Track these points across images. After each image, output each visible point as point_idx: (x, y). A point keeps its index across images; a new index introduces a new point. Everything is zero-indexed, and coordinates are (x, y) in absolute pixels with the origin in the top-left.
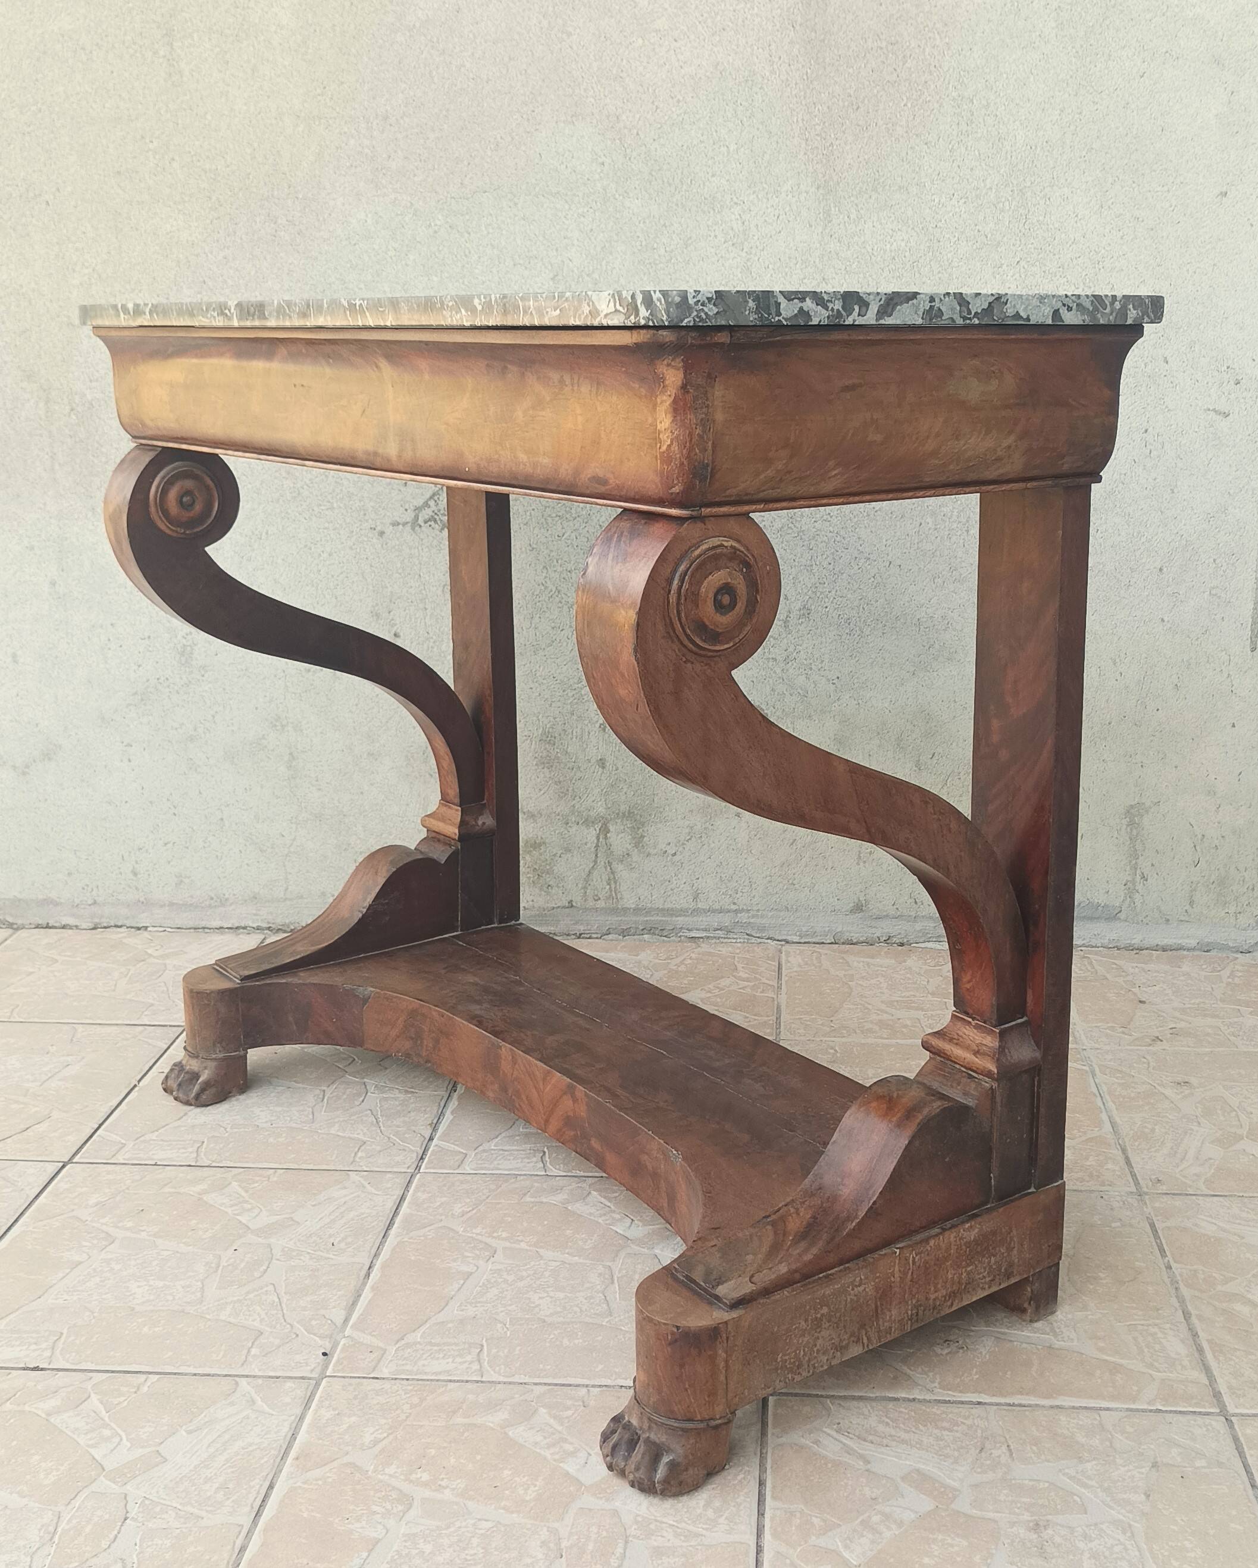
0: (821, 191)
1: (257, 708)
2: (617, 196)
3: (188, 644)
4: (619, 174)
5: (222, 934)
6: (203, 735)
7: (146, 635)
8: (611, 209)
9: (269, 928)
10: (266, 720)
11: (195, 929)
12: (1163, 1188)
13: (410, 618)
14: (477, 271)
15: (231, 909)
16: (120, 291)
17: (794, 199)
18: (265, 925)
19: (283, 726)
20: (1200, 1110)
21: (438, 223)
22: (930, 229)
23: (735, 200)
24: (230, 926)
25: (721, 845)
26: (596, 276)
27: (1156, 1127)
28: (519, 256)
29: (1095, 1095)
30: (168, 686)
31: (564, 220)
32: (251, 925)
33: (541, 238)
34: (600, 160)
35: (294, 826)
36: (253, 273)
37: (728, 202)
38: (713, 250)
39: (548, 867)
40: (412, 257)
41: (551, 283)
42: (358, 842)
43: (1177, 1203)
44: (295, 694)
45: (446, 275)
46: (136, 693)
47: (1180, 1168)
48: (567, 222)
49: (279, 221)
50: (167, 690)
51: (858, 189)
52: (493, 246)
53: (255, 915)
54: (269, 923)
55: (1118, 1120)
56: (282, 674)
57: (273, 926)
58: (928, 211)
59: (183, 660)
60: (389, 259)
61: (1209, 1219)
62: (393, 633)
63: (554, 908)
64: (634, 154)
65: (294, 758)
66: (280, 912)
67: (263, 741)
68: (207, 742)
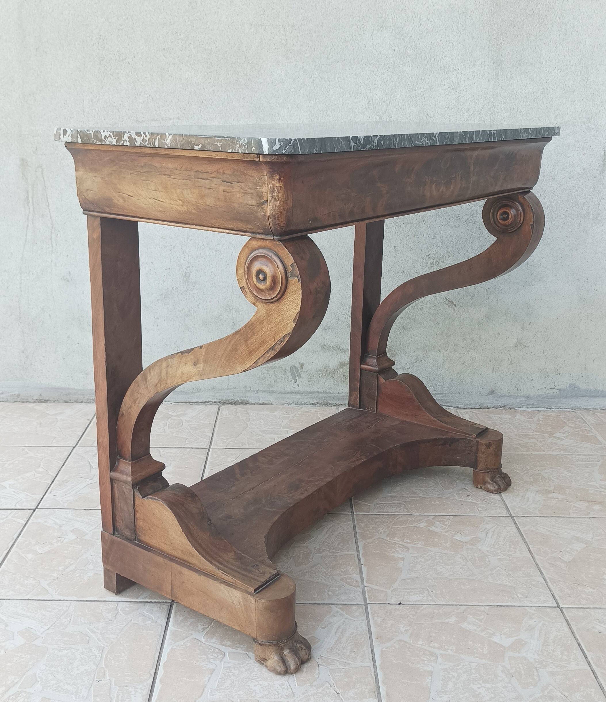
0: (495, 65)
1: (218, 302)
2: (400, 65)
3: (188, 272)
4: (401, 55)
5: (199, 405)
6: (193, 314)
7: (168, 267)
8: (397, 71)
9: (219, 402)
10: (223, 307)
11: (185, 403)
14: (332, 99)
15: (202, 393)
16: (162, 106)
17: (482, 68)
18: (218, 401)
19: (230, 310)
21: (315, 76)
22: (544, 83)
23: (455, 68)
24: (202, 401)
25: (431, 364)
26: (388, 102)
28: (353, 92)
30: (177, 291)
31: (374, 76)
32: (211, 401)
33: (363, 84)
34: (393, 48)
36: (226, 98)
37: (451, 69)
38: (443, 91)
40: (302, 92)
41: (367, 105)
44: (237, 295)
45: (318, 100)
46: (162, 294)
48: (375, 77)
49: (240, 74)
50: (177, 293)
51: (512, 64)
52: (341, 88)
53: (214, 396)
54: (219, 400)
57: (222, 401)
58: (543, 75)
59: (185, 279)
60: (291, 93)
64: (409, 46)
66: (225, 395)
67: (221, 317)
68: (194, 317)
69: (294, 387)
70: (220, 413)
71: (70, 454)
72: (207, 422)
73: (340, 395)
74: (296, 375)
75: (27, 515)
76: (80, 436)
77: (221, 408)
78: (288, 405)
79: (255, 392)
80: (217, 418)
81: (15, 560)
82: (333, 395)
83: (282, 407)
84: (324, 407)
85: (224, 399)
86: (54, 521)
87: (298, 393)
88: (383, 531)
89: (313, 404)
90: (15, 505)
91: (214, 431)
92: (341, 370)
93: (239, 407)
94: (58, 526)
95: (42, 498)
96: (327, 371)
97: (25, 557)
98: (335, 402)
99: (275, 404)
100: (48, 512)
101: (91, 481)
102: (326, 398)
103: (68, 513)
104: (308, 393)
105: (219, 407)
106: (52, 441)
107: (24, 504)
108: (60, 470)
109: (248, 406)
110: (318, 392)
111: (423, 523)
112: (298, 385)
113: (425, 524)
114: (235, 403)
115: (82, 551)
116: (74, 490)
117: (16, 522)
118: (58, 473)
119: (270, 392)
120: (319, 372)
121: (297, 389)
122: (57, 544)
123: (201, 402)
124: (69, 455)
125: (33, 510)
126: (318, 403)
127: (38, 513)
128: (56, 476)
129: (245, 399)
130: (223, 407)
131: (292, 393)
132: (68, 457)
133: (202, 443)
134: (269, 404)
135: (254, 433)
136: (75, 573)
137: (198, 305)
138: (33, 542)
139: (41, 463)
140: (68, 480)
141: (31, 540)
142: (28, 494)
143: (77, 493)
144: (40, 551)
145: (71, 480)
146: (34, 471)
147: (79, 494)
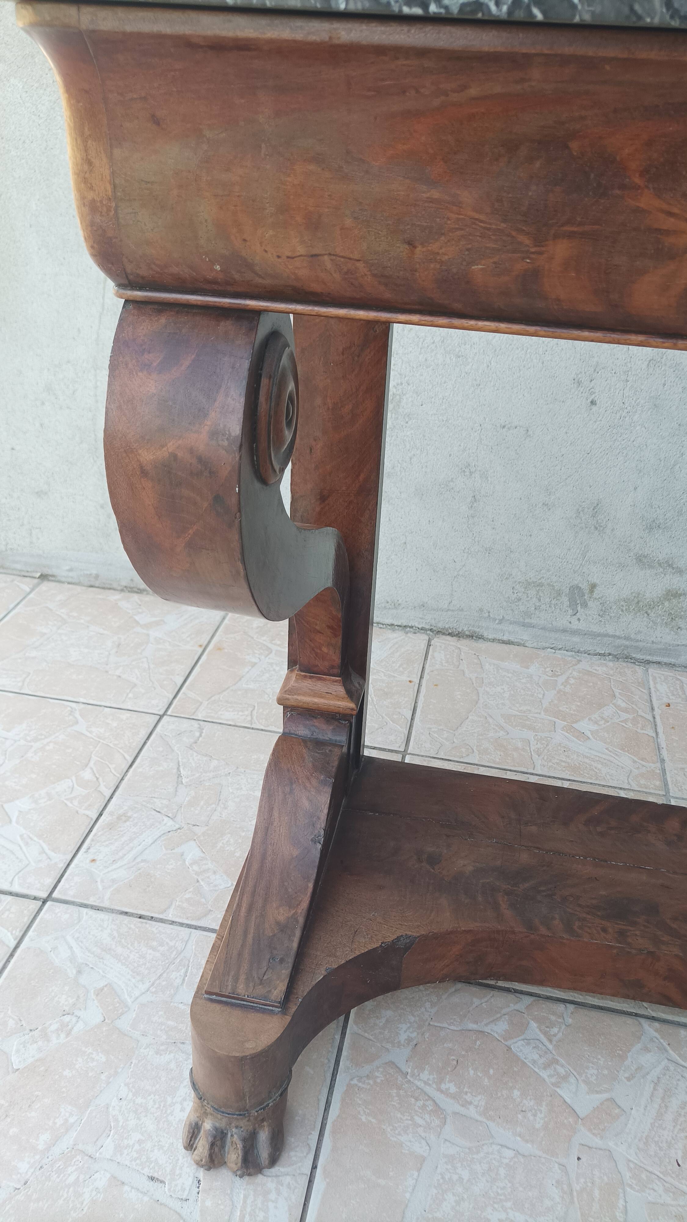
1: (450, 455)
3: (398, 393)
6: (399, 473)
9: (431, 630)
10: (457, 466)
13: (610, 388)
15: (402, 611)
18: (428, 627)
19: (471, 473)
24: (400, 624)
32: (417, 625)
35: (466, 555)
39: (682, 613)
42: (519, 573)
44: (487, 446)
53: (422, 618)
54: (431, 626)
56: (479, 428)
57: (435, 628)
62: (589, 401)
63: (678, 645)
65: (475, 501)
66: (442, 619)
67: (451, 483)
68: (402, 479)
69: (570, 622)
70: (429, 657)
71: (151, 734)
72: (405, 678)
73: (655, 646)
74: (578, 602)
75: (26, 919)
76: (179, 686)
77: (432, 642)
78: (554, 651)
79: (497, 621)
80: (423, 668)
82: (641, 644)
83: (542, 653)
84: (622, 664)
85: (440, 625)
86: (71, 948)
87: (575, 632)
89: (600, 654)
90: (11, 883)
91: (416, 702)
92: (667, 604)
93: (465, 645)
94: (75, 971)
95: (69, 865)
96: (638, 602)
98: (642, 657)
99: (531, 646)
100: (67, 916)
101: (170, 823)
102: (627, 647)
104: (594, 635)
105: (429, 641)
106: (127, 695)
107: (29, 880)
108: (122, 779)
109: (481, 645)
110: (614, 636)
112: (579, 620)
114: (458, 635)
115: (103, 1077)
116: (132, 848)
118: (117, 787)
119: (524, 625)
120: (623, 603)
121: (575, 625)
122: (59, 1036)
123: (397, 626)
124: (148, 738)
125: (41, 902)
126: (610, 654)
127: (47, 916)
128: (111, 797)
129: (477, 630)
130: (436, 641)
131: (564, 631)
132: (145, 743)
134: (519, 645)
135: (491, 720)
137: (411, 459)
138: (11, 1023)
139: (93, 756)
140: (129, 815)
141: (9, 1012)
142: (45, 847)
143: (135, 858)
144: (16, 1062)
145: (135, 815)
146: (74, 778)
147: (138, 863)
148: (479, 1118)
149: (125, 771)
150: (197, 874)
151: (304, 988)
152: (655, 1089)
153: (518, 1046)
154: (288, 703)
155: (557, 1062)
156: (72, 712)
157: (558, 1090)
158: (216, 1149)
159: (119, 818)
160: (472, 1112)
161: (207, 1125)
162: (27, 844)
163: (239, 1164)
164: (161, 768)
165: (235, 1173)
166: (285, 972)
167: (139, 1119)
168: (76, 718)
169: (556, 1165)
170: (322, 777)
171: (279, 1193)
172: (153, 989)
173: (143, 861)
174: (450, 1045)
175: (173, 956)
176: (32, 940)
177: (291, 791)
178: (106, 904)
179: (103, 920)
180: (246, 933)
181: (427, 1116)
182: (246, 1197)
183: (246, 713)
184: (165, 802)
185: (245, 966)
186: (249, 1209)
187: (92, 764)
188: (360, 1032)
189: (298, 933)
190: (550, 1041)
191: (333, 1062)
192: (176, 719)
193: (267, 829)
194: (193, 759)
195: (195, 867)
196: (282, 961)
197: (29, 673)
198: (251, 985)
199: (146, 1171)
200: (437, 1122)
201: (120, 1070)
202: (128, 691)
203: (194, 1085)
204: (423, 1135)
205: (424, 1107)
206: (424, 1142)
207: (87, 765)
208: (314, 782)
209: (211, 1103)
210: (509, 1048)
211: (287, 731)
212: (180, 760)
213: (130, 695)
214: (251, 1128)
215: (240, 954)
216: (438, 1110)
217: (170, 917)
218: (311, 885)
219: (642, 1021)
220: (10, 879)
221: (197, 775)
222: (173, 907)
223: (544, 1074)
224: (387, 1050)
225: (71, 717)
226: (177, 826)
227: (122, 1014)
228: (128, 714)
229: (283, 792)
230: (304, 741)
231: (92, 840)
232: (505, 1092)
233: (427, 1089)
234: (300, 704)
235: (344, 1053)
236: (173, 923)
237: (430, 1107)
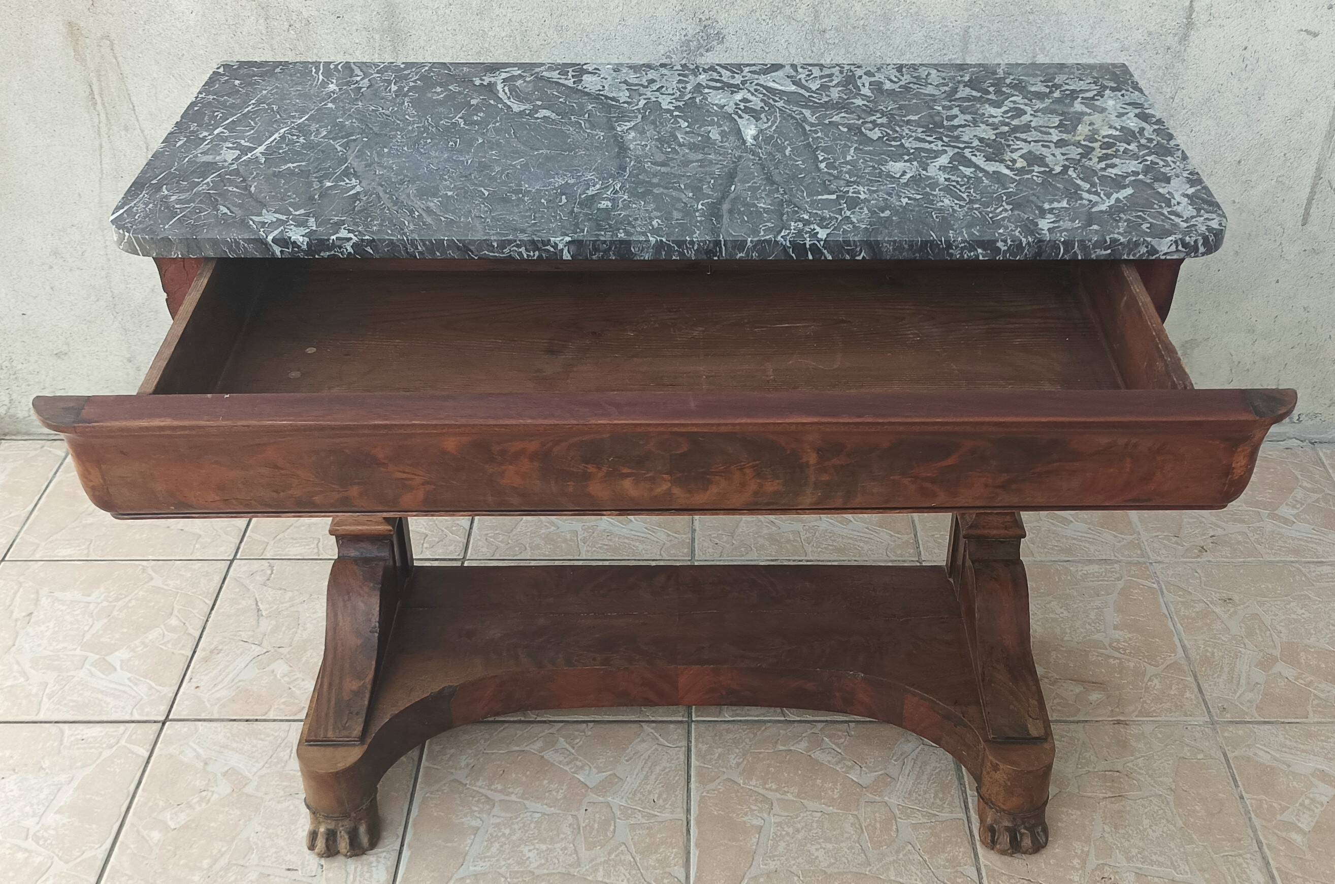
12: (1228, 717)
20: (1244, 630)
27: (1215, 650)
29: (1166, 616)
43: (1241, 732)
47: (1238, 694)
55: (1186, 642)
61: (1264, 748)
71: (225, 578)
75: (152, 736)
76: (243, 530)
81: (132, 846)
86: (195, 750)
88: (735, 762)
90: (132, 713)
94: (202, 764)
95: (176, 696)
97: (148, 838)
100: (186, 729)
101: (259, 648)
103: (219, 730)
106: (194, 546)
107: (146, 710)
108: (207, 621)
111: (802, 743)
113: (807, 745)
115: (241, 822)
116: (229, 673)
117: (132, 752)
118: (204, 628)
122: (200, 805)
124: (223, 582)
125: (160, 724)
127: (169, 732)
128: (201, 637)
132: (221, 587)
133: (452, 548)
136: (230, 874)
138: (161, 803)
139: (175, 605)
140: (220, 648)
141: (158, 797)
142: (153, 684)
143: (233, 680)
144: (172, 825)
145: (226, 647)
146: (162, 626)
147: (236, 683)
148: (518, 800)
149: (208, 613)
150: (289, 683)
151: (376, 728)
152: (645, 763)
153: (549, 755)
154: (338, 533)
155: (577, 759)
156: (144, 570)
157: (576, 775)
158: (331, 843)
159: (211, 652)
160: (513, 798)
161: (322, 830)
162: (136, 684)
163: (348, 848)
164: (241, 606)
165: (346, 855)
166: (361, 720)
167: (273, 840)
168: (149, 574)
169: (570, 816)
170: (372, 585)
171: (378, 862)
172: (267, 765)
173: (240, 681)
174: (499, 763)
175: (279, 742)
176: (161, 750)
177: (349, 599)
178: (216, 716)
179: (216, 728)
180: (329, 701)
181: (481, 806)
182: (356, 869)
183: (312, 546)
184: (250, 633)
185: (331, 721)
186: (359, 873)
187: (175, 612)
188: (431, 765)
189: (367, 695)
190: (573, 748)
191: (411, 786)
192: (247, 561)
193: (335, 629)
194: (269, 594)
195: (286, 679)
196: (357, 714)
197: (92, 540)
198: (337, 731)
199: (285, 867)
200: (488, 807)
201: (253, 817)
202: (194, 542)
203: (308, 807)
204: (478, 815)
205: (479, 801)
206: (478, 820)
207: (171, 614)
208: (366, 589)
209: (322, 814)
210: (542, 757)
211: (341, 555)
212: (257, 597)
213: (197, 546)
214: (353, 825)
215: (327, 715)
216: (488, 800)
217: (271, 717)
218: (374, 663)
219: (642, 724)
220: (130, 712)
221: (275, 607)
222: (273, 709)
223: (567, 768)
224: (452, 773)
225: (145, 575)
226: (265, 651)
227: (246, 784)
228: (200, 564)
229: (343, 600)
230: (356, 560)
231: (192, 672)
232: (537, 783)
233: (482, 790)
234: (348, 533)
235: (419, 780)
236: (274, 720)
237: (483, 799)
